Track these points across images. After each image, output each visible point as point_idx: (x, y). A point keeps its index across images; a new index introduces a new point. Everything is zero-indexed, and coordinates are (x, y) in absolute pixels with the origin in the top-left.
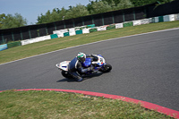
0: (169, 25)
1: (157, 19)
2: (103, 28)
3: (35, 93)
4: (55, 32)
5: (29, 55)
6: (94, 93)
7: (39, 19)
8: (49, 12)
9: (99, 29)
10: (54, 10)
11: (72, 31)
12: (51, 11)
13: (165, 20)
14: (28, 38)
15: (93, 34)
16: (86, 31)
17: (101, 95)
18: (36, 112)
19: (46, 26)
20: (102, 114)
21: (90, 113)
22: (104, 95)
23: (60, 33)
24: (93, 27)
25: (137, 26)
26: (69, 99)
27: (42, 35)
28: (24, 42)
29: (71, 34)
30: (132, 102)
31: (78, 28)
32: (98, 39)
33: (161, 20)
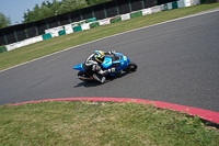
0: (184, 12)
1: (170, 5)
2: (107, 21)
4: (47, 32)
5: (18, 63)
6: (101, 99)
7: (25, 16)
8: (37, 7)
9: (101, 23)
10: (44, 4)
11: (69, 29)
12: (40, 6)
13: (179, 6)
14: (15, 41)
15: (94, 30)
16: (86, 26)
17: (110, 99)
19: (35, 25)
20: (112, 118)
21: (99, 119)
22: (113, 99)
23: (54, 32)
24: (93, 20)
25: (148, 15)
26: (74, 107)
27: (31, 36)
28: (9, 47)
29: (67, 32)
31: (76, 24)
32: (101, 36)
33: (175, 7)
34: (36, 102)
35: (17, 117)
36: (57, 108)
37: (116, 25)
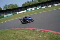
2: (44, 7)
3: (22, 29)
4: (28, 9)
5: (19, 17)
7: (22, 5)
8: (25, 3)
9: (42, 8)
10: (27, 2)
14: (19, 11)
16: (38, 8)
17: (44, 30)
18: (22, 36)
20: (45, 36)
21: (41, 36)
26: (33, 31)
27: (23, 10)
29: (33, 10)
30: (55, 32)
32: (42, 11)
34: (23, 28)
35: (17, 32)
36: (28, 31)
37: (47, 8)
